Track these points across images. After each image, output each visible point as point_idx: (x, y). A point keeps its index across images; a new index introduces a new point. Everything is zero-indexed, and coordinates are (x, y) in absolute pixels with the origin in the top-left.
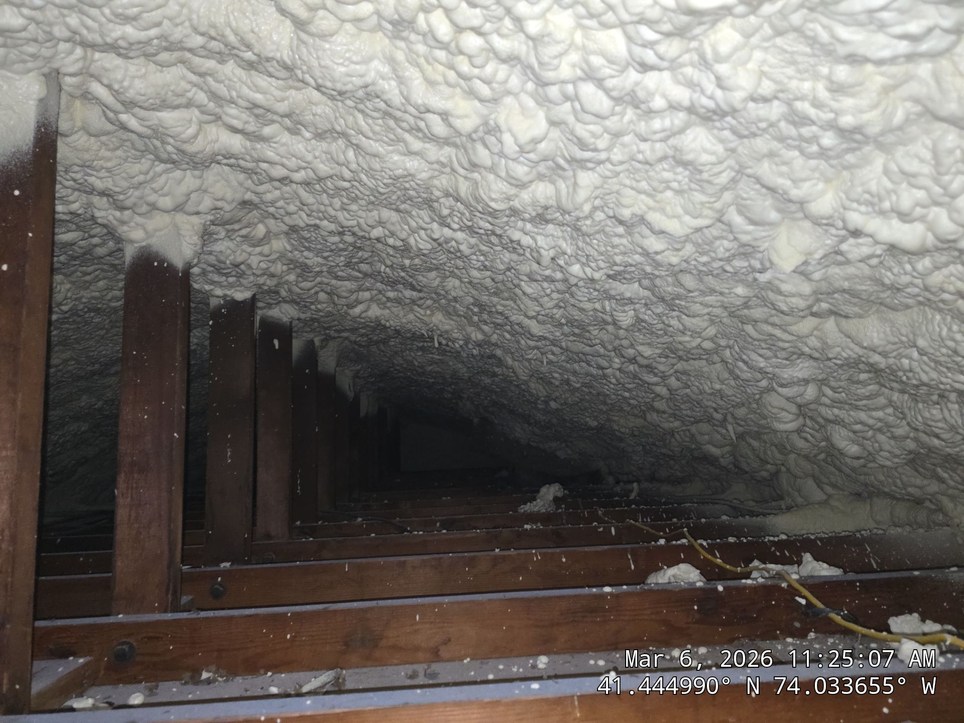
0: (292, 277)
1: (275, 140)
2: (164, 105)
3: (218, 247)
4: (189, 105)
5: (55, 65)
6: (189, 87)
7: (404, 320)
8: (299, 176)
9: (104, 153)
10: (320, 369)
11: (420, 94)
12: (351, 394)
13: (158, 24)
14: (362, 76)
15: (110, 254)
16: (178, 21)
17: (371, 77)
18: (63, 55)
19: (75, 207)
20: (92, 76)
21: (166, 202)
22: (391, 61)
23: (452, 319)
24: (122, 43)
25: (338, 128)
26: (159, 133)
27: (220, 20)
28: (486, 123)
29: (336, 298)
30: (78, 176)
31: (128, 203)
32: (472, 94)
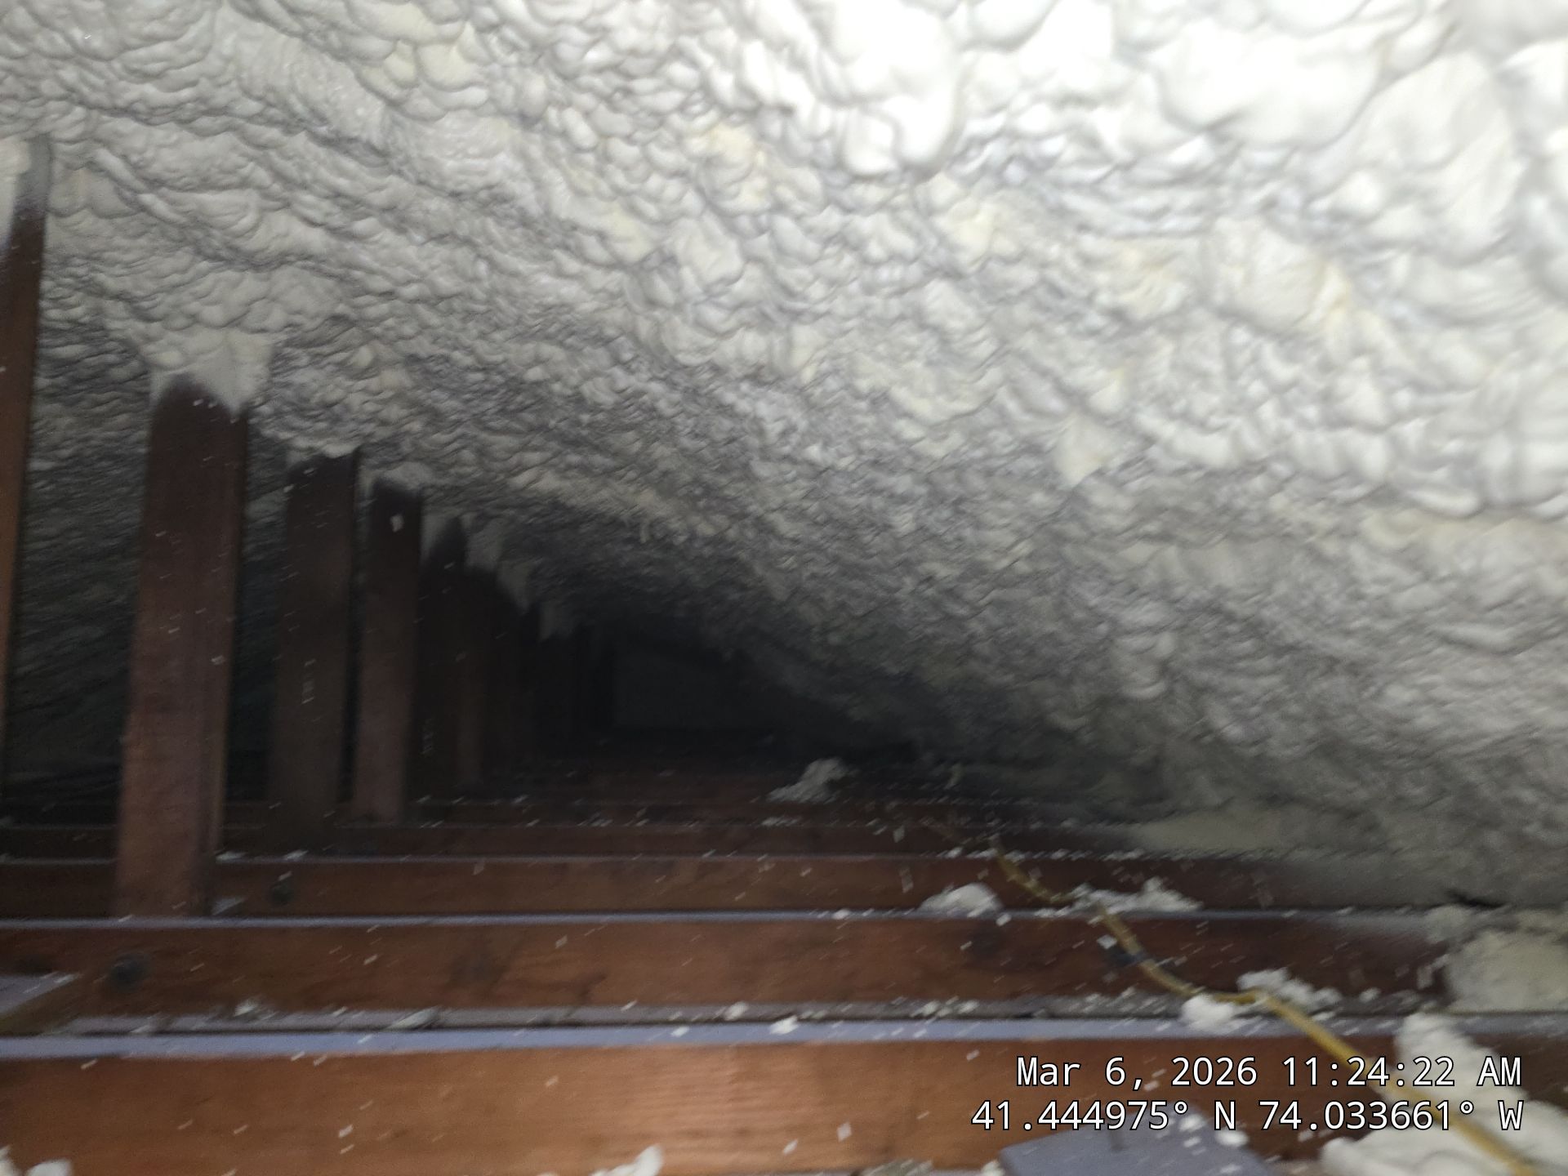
0: (416, 426)
1: (372, 239)
2: (206, 184)
3: (299, 378)
4: (244, 184)
5: (44, 127)
6: (241, 161)
7: (594, 499)
8: (411, 290)
9: (119, 241)
10: (471, 562)
11: (564, 205)
12: (524, 603)
13: (193, 84)
14: (483, 173)
15: (135, 378)
16: (221, 80)
17: (496, 175)
18: (53, 116)
19: (77, 312)
20: (99, 141)
21: (214, 313)
22: (522, 155)
23: (667, 501)
24: (140, 107)
25: (460, 233)
26: (200, 221)
27: (283, 83)
28: (659, 249)
29: (487, 459)
30: (81, 271)
31: (159, 311)
32: (633, 211)
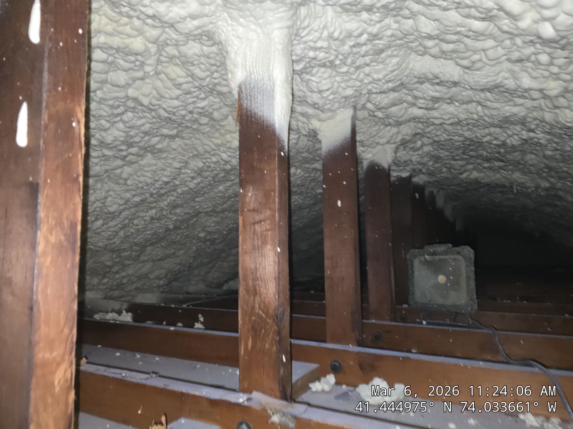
0: (431, 163)
1: (439, 108)
2: (393, 105)
3: (400, 154)
4: (403, 102)
7: (494, 179)
10: (437, 206)
11: (527, 83)
17: (500, 80)
21: (383, 141)
22: (511, 71)
23: (526, 176)
25: (475, 100)
26: (388, 116)
27: (427, 71)
29: (452, 170)
31: (369, 144)
32: (558, 79)
